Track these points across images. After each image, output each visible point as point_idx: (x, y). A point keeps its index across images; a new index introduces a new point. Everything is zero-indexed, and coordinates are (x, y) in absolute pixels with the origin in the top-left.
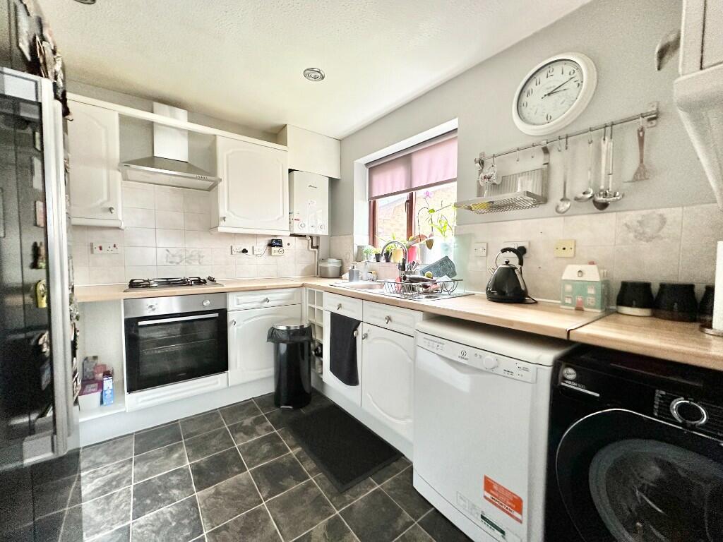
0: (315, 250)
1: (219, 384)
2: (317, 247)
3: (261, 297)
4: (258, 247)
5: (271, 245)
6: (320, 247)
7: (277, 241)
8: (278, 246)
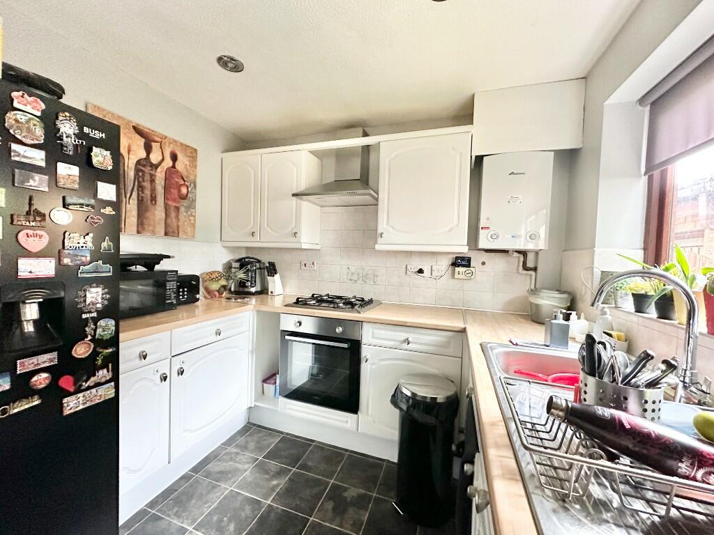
0: (532, 273)
1: (349, 425)
2: (535, 269)
3: (402, 335)
4: (438, 267)
5: (455, 264)
6: (539, 269)
7: (463, 259)
8: (464, 266)
